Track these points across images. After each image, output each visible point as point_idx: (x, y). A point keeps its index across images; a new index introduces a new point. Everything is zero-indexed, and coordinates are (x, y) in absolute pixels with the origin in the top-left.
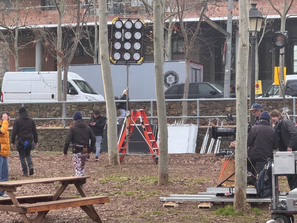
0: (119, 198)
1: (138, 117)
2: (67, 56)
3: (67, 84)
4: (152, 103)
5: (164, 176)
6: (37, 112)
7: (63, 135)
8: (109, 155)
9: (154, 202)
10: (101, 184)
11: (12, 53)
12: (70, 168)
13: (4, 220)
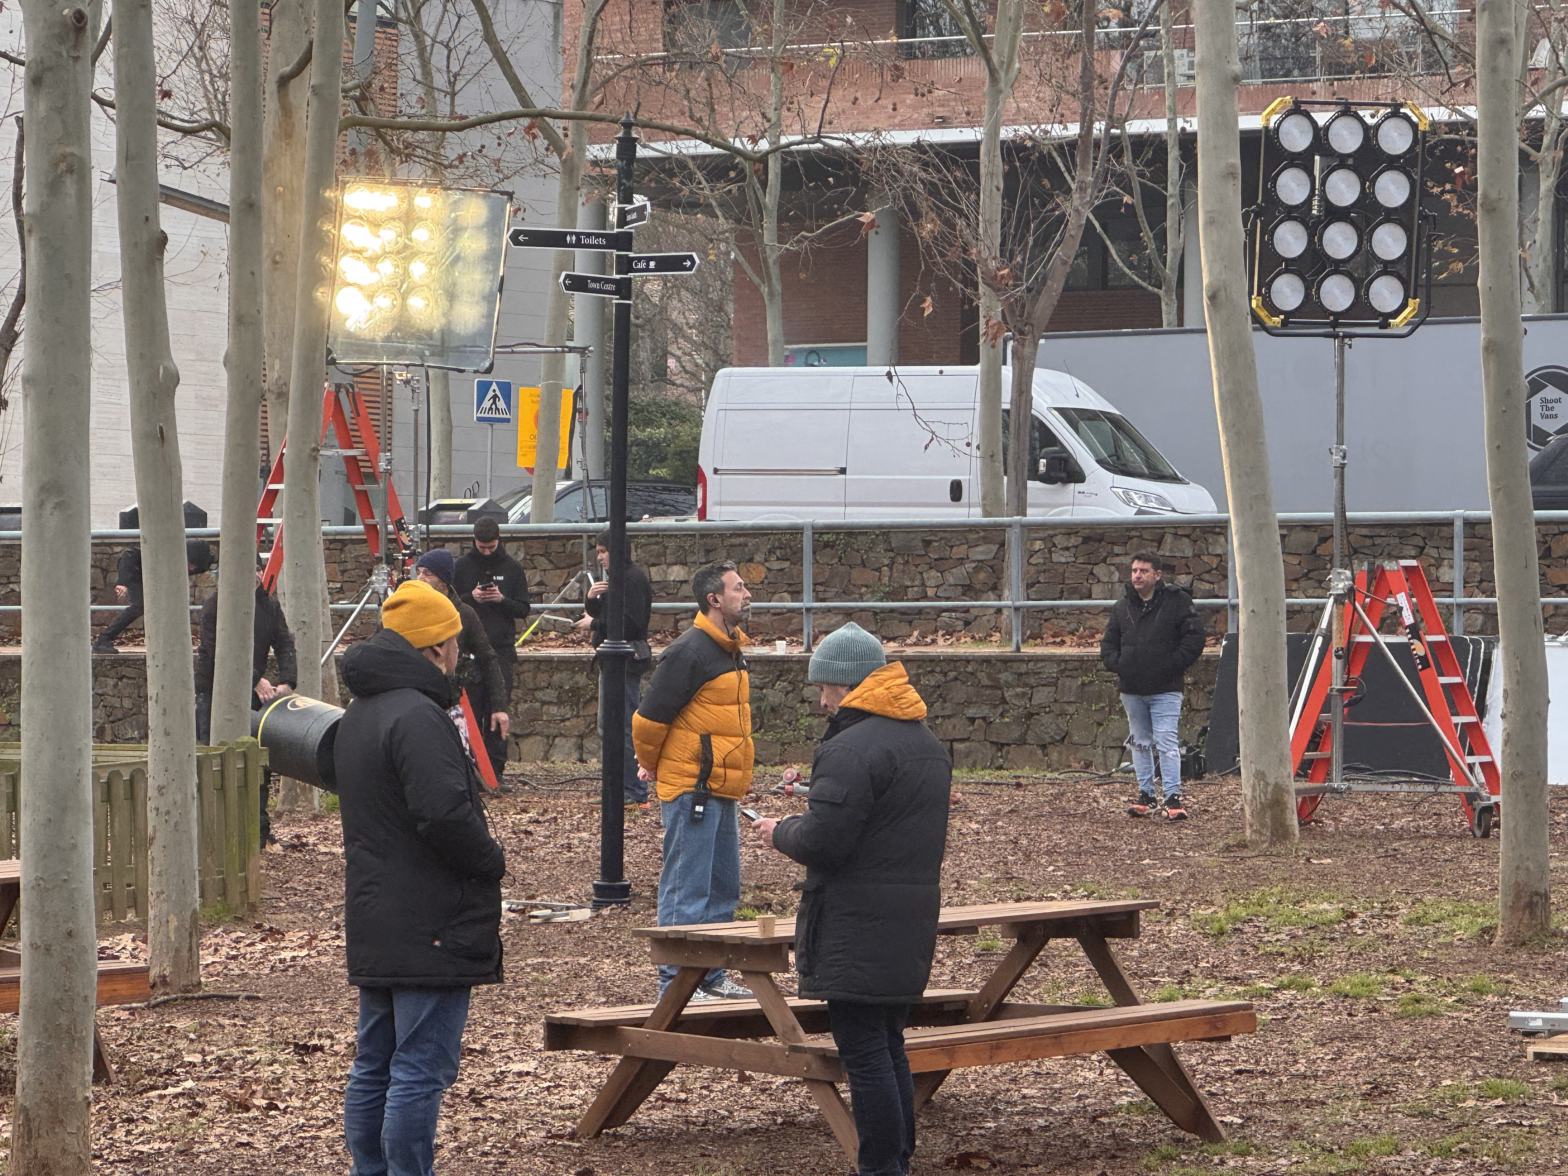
0: (1302, 1013)
1: (1390, 600)
2: (1029, 290)
3: (1028, 430)
4: (1458, 526)
5: (1527, 899)
6: (878, 570)
7: (1009, 686)
8: (1247, 791)
9: (1480, 1035)
10: (1206, 936)
11: (750, 271)
12: (1049, 853)
13: (726, 1114)
